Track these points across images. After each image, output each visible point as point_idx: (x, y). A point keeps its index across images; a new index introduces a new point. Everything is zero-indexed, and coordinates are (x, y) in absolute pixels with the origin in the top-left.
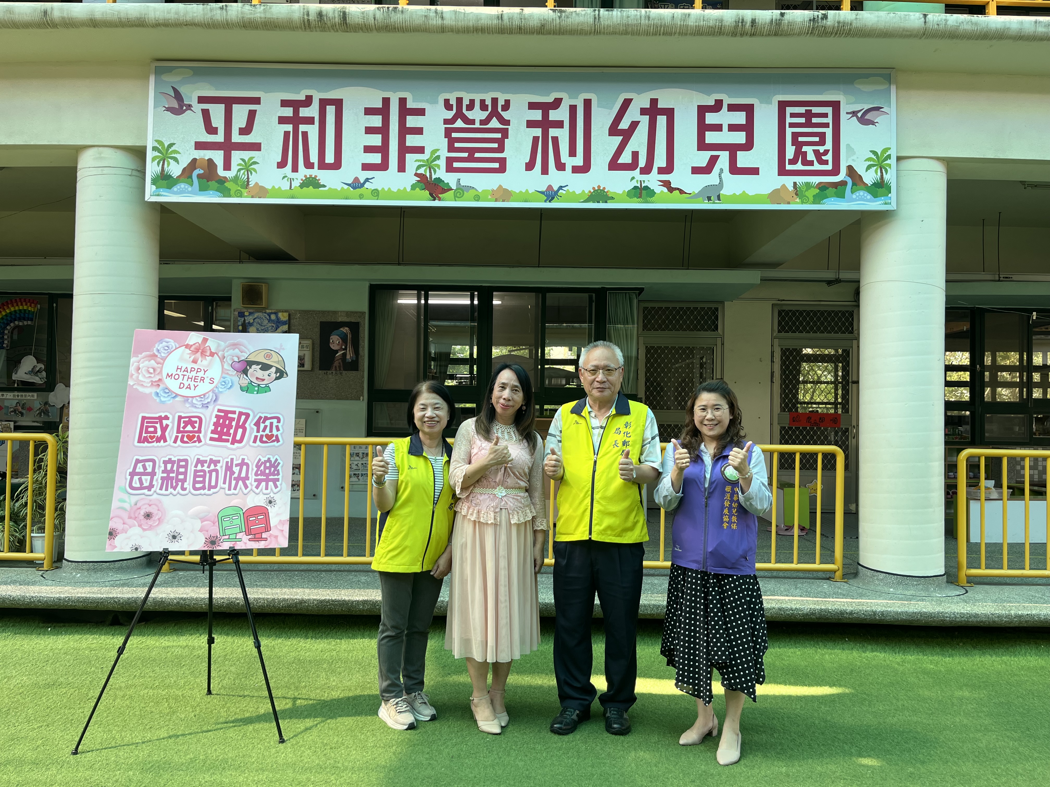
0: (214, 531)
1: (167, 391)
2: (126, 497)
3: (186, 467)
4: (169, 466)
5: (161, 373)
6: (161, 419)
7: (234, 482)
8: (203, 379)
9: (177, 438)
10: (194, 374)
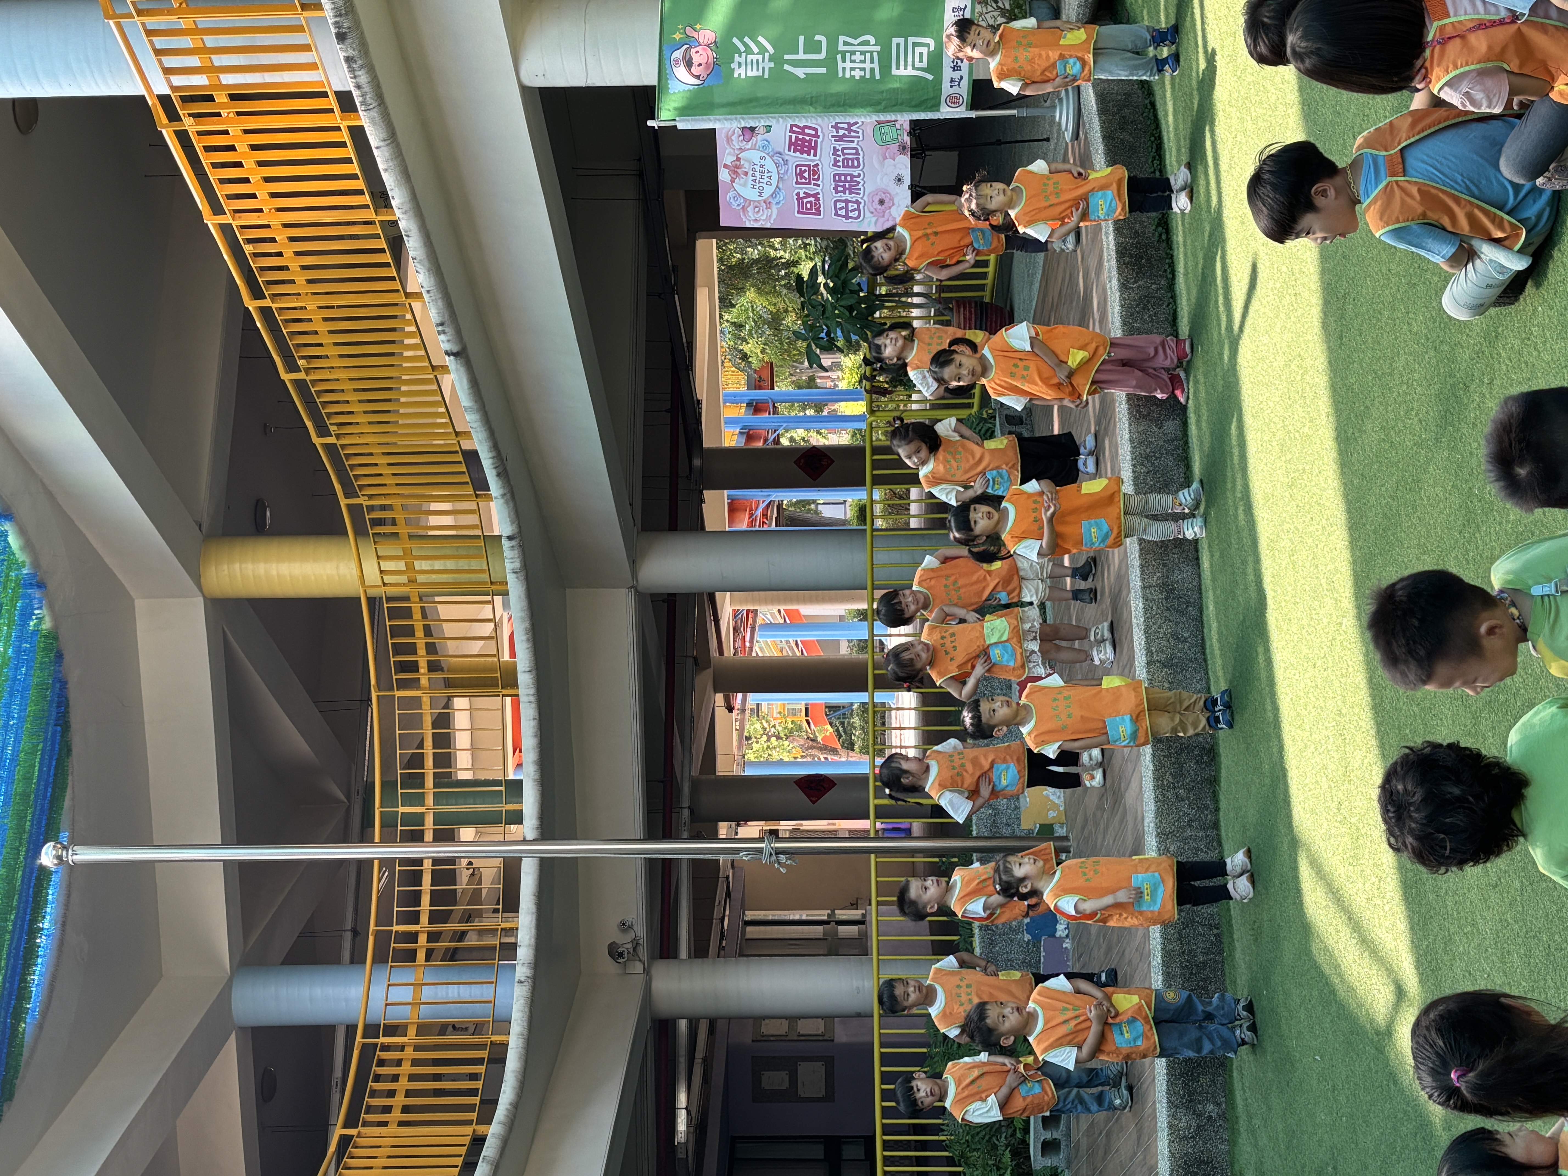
0: (895, 147)
1: (774, 195)
2: (866, 221)
3: (840, 175)
4: (840, 189)
5: (758, 202)
6: (799, 199)
7: (853, 134)
8: (762, 166)
9: (815, 184)
10: (757, 174)
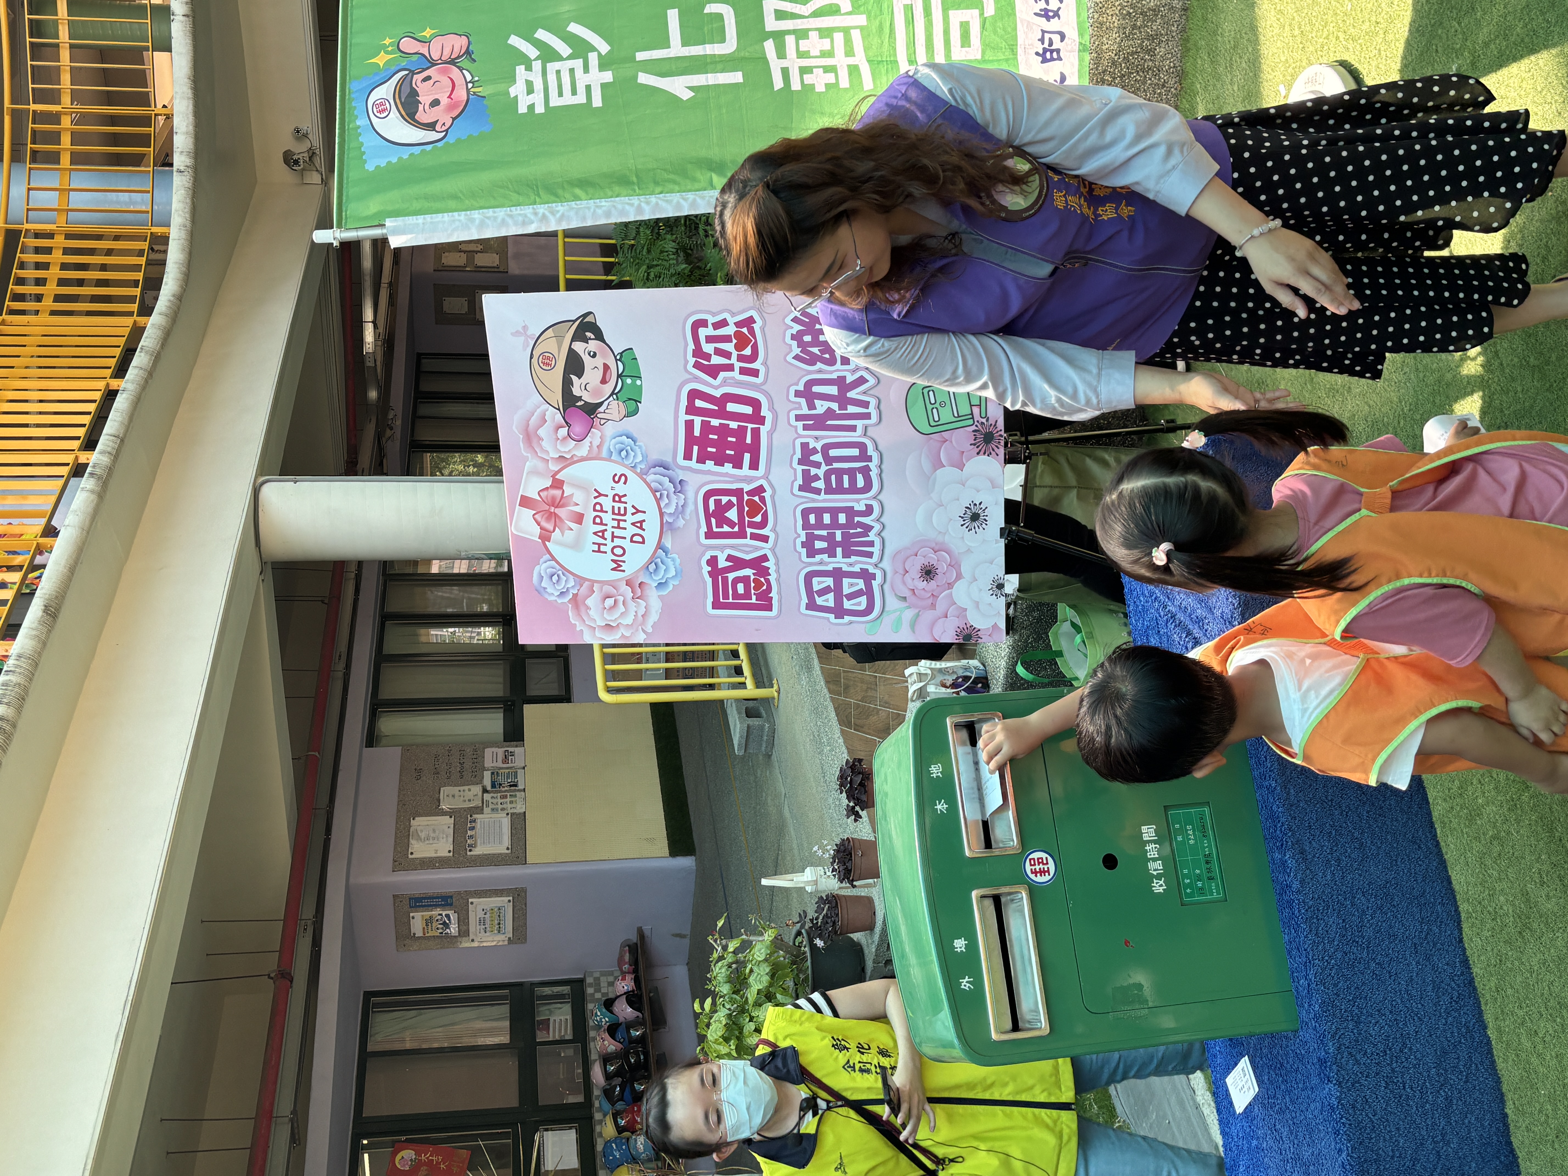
0: (963, 438)
1: (652, 564)
2: (887, 619)
3: (819, 512)
4: (819, 545)
5: (612, 584)
6: (716, 572)
7: (851, 409)
8: (618, 498)
9: (754, 537)
10: (607, 518)
